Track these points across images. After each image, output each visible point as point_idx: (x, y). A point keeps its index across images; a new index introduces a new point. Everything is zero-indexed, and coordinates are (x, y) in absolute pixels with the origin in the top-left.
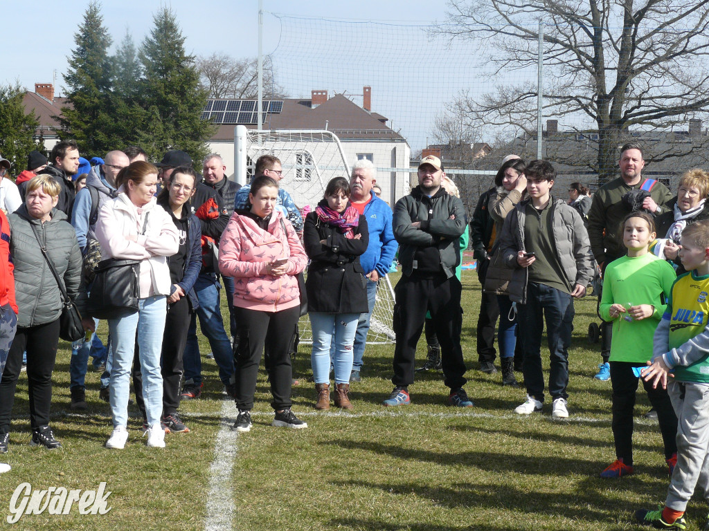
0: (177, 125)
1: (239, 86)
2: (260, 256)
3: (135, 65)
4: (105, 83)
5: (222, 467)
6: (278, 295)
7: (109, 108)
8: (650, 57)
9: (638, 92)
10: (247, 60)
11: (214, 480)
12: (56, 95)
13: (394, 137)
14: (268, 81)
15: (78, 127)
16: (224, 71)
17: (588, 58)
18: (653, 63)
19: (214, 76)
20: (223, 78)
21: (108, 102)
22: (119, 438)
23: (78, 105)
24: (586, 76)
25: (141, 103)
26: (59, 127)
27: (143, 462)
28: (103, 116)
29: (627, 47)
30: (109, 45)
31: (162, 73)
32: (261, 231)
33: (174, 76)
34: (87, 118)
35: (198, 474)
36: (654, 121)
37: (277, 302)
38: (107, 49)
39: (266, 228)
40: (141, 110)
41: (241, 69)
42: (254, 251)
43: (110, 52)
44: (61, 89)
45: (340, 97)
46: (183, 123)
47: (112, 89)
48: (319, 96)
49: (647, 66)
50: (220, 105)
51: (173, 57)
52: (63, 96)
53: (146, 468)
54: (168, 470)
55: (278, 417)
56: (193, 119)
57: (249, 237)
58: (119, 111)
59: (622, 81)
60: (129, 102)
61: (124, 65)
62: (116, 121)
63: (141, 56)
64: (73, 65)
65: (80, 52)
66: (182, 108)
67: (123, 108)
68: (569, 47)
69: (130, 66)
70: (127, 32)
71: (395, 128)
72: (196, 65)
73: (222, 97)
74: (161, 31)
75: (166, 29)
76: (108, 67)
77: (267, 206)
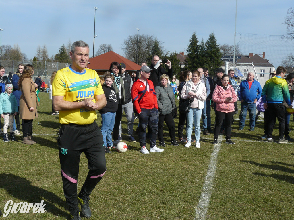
0: (214, 62)
1: (230, 52)
2: (223, 97)
3: (204, 47)
4: (197, 52)
5: (215, 155)
6: (228, 108)
10: (232, 46)
11: (212, 158)
12: (185, 55)
13: (271, 65)
14: (237, 51)
15: (190, 62)
16: (226, 49)
19: (224, 50)
21: (197, 56)
22: (188, 145)
25: (205, 56)
26: (185, 62)
27: (194, 152)
28: (196, 60)
30: (198, 42)
31: (211, 49)
32: (224, 90)
33: (214, 50)
34: (192, 60)
35: (208, 156)
37: (227, 110)
38: (197, 43)
39: (226, 89)
41: (231, 48)
42: (222, 96)
43: (198, 44)
44: (186, 53)
45: (256, 55)
47: (198, 53)
48: (251, 55)
50: (225, 57)
51: (213, 45)
52: (186, 55)
53: (194, 154)
54: (200, 155)
56: (218, 60)
57: (220, 92)
60: (202, 56)
62: (199, 61)
63: (206, 45)
64: (189, 47)
65: (191, 44)
66: (216, 58)
67: (201, 58)
69: (203, 47)
70: (203, 39)
71: (271, 63)
72: (219, 47)
73: (226, 55)
74: (211, 38)
75: (212, 38)
76: (197, 47)
77: (226, 82)
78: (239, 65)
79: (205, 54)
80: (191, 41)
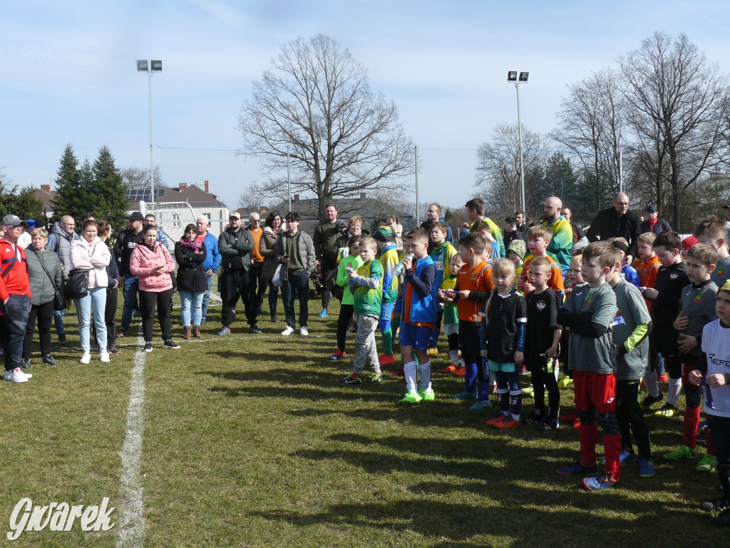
0: (112, 203)
1: (143, 182)
2: (150, 264)
3: (90, 174)
4: (76, 183)
5: (138, 370)
6: (161, 283)
7: (78, 195)
8: (341, 164)
9: (336, 180)
10: (147, 169)
11: (134, 376)
12: (51, 190)
13: (220, 205)
14: (157, 180)
15: (63, 205)
16: (135, 175)
17: (312, 164)
18: (342, 167)
19: (131, 178)
20: (135, 179)
21: (78, 192)
22: (86, 358)
23: (62, 194)
24: (311, 173)
25: (94, 192)
26: (54, 206)
27: (99, 370)
28: (76, 199)
29: (330, 160)
30: (77, 164)
31: (104, 177)
32: (150, 252)
33: (110, 179)
34: (68, 201)
35: (127, 374)
36: (344, 194)
37: (160, 287)
38: (76, 167)
39: (153, 251)
40: (93, 195)
41: (143, 174)
42: (147, 262)
43: (78, 168)
44: (54, 187)
45: (193, 186)
46: (115, 201)
47: (79, 186)
48: (183, 186)
49: (339, 168)
50: (134, 192)
51: (109, 169)
52: (55, 190)
53: (100, 372)
54: (111, 373)
55: (166, 344)
56: (120, 199)
57: (144, 255)
58: (83, 197)
59: (328, 175)
60: (88, 192)
61: (85, 174)
62: (82, 201)
63: (93, 169)
64: (60, 175)
65: (63, 168)
66: (115, 194)
67: (85, 195)
68: (303, 160)
69: (88, 175)
70: (86, 158)
71: (221, 201)
72: (121, 173)
73: (135, 188)
74: (103, 156)
75: (105, 155)
76: (77, 175)
77: (151, 239)
78: (164, 207)
79: (92, 188)
80: (62, 163)
